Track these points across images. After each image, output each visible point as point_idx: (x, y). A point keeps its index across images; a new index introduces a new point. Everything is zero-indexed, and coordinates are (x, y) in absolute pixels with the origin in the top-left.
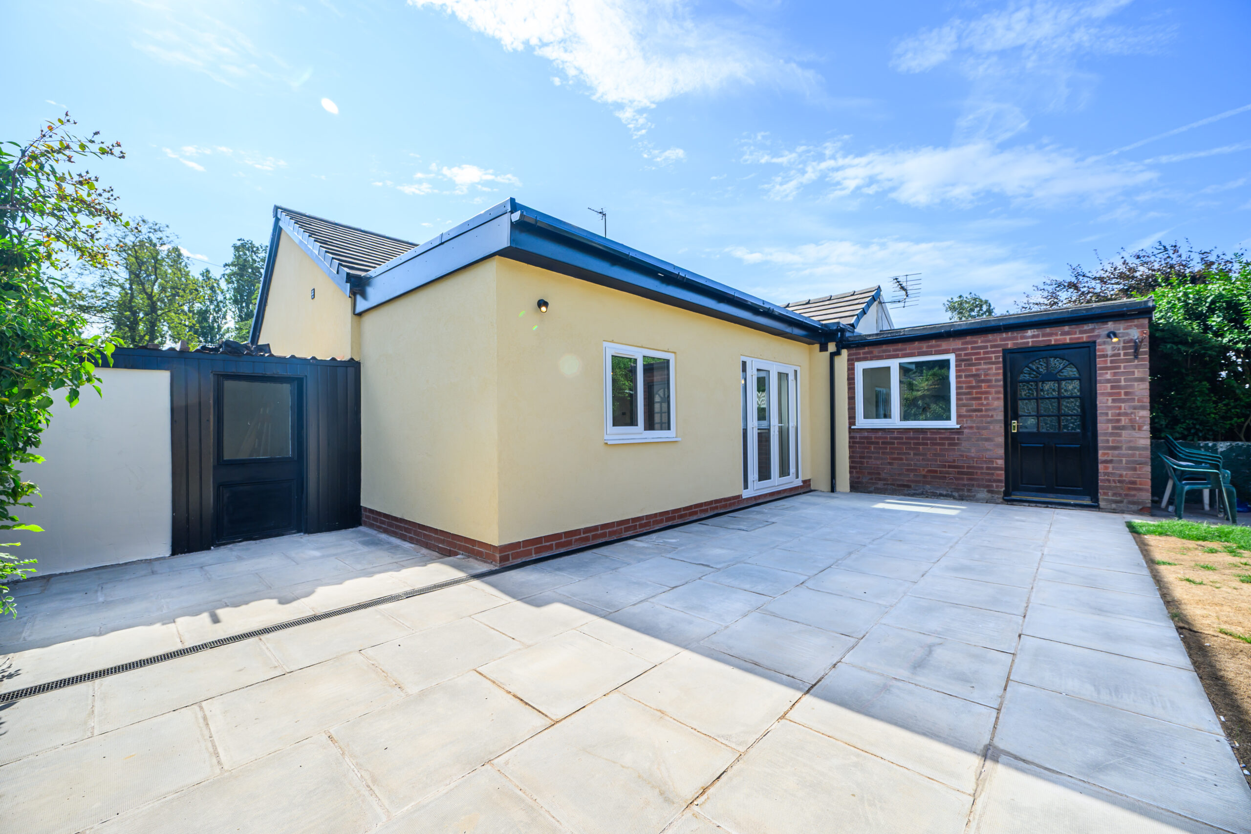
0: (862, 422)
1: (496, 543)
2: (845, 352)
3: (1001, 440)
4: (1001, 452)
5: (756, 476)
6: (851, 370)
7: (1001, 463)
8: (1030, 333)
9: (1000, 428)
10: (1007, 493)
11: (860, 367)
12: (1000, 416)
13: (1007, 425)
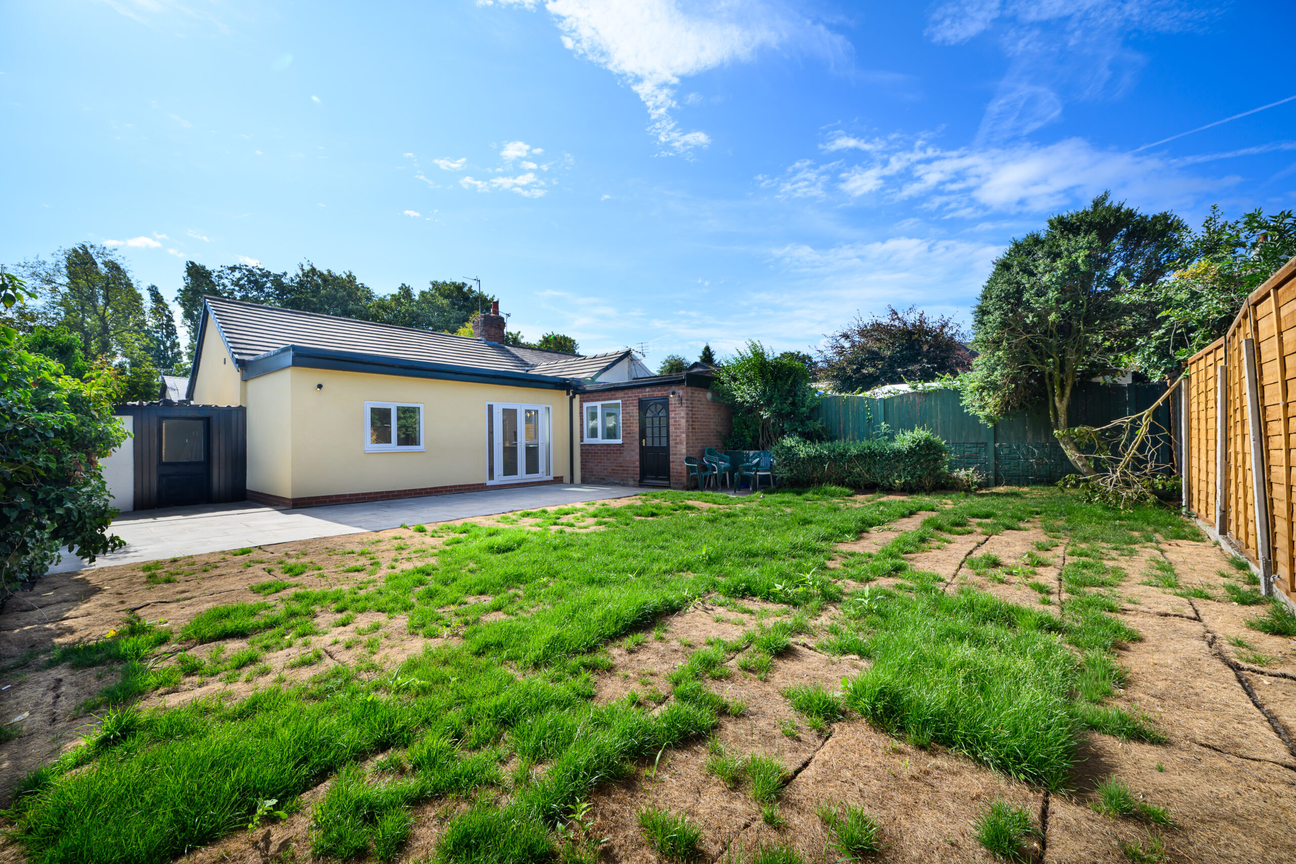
0: (588, 440)
1: (289, 496)
2: (578, 396)
3: (638, 450)
4: (638, 457)
5: (501, 472)
6: (581, 407)
7: (638, 463)
8: (647, 390)
9: (637, 443)
10: (640, 481)
11: (586, 405)
12: (637, 437)
13: (641, 443)
